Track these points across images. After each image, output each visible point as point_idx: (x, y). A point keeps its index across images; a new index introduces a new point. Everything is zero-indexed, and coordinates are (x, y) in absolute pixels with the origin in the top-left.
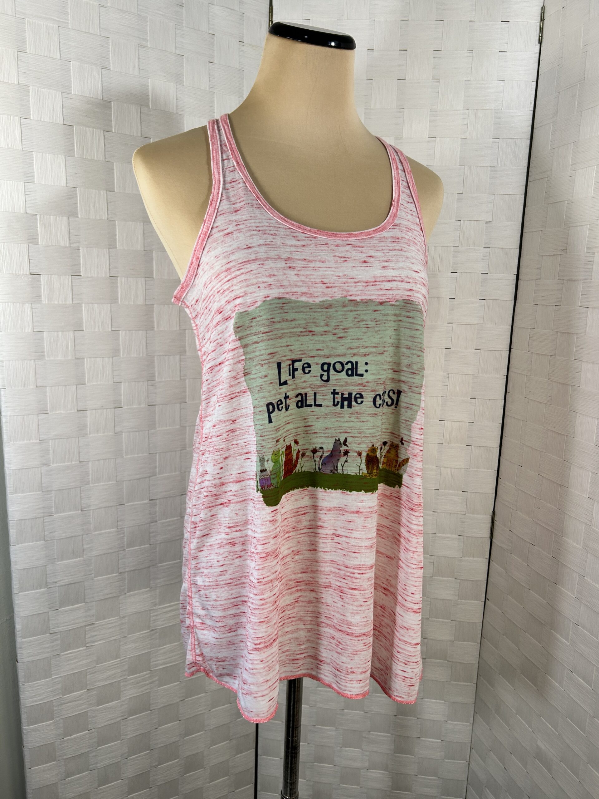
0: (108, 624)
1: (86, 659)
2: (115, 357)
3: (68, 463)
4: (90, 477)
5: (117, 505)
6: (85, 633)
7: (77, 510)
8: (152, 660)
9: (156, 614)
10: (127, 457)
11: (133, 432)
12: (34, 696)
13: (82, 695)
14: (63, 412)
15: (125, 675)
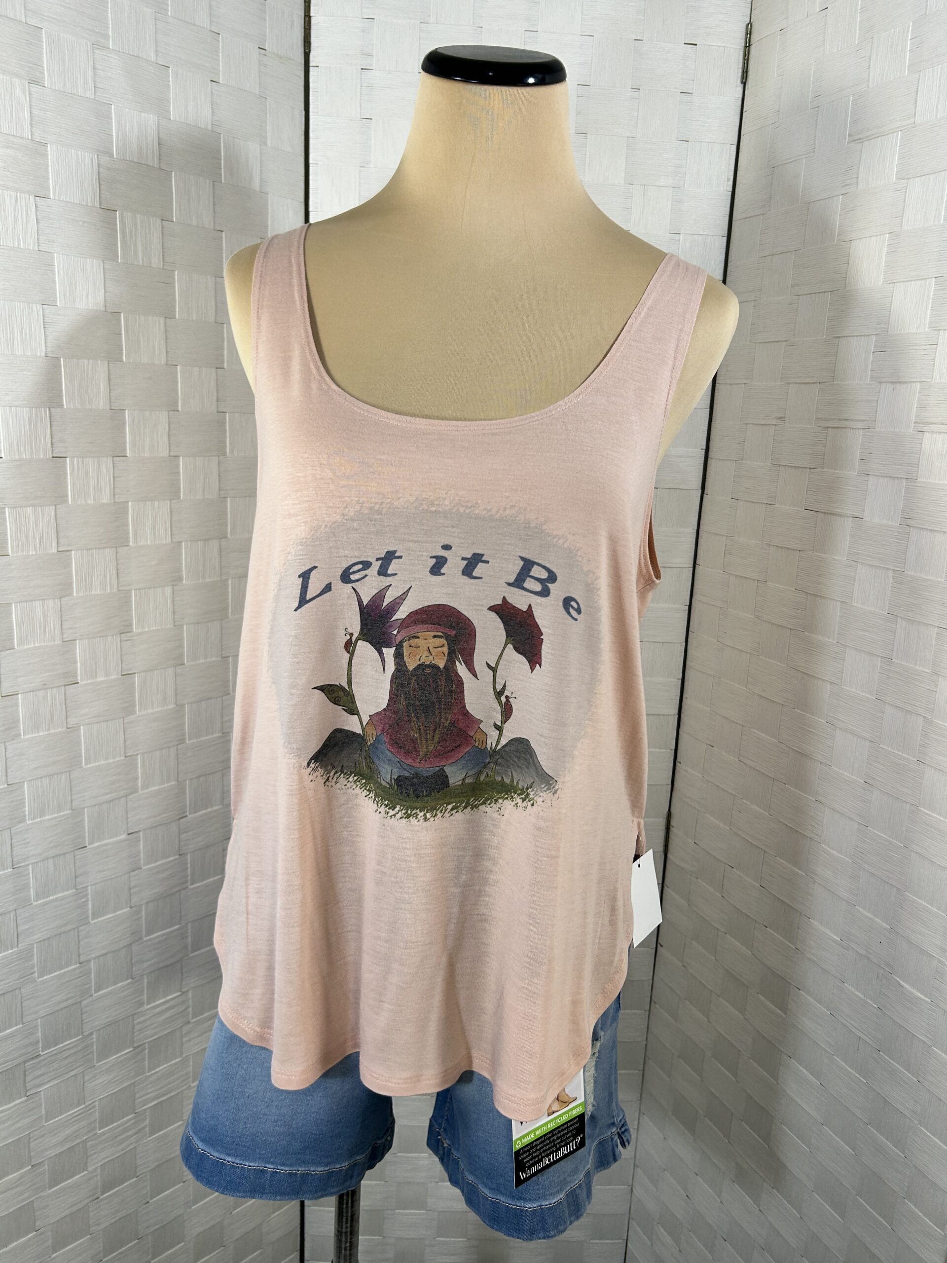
1: (28, 1117)
2: (64, 597)
5: (73, 851)
10: (88, 766)
11: (97, 723)
15: (94, 1129)
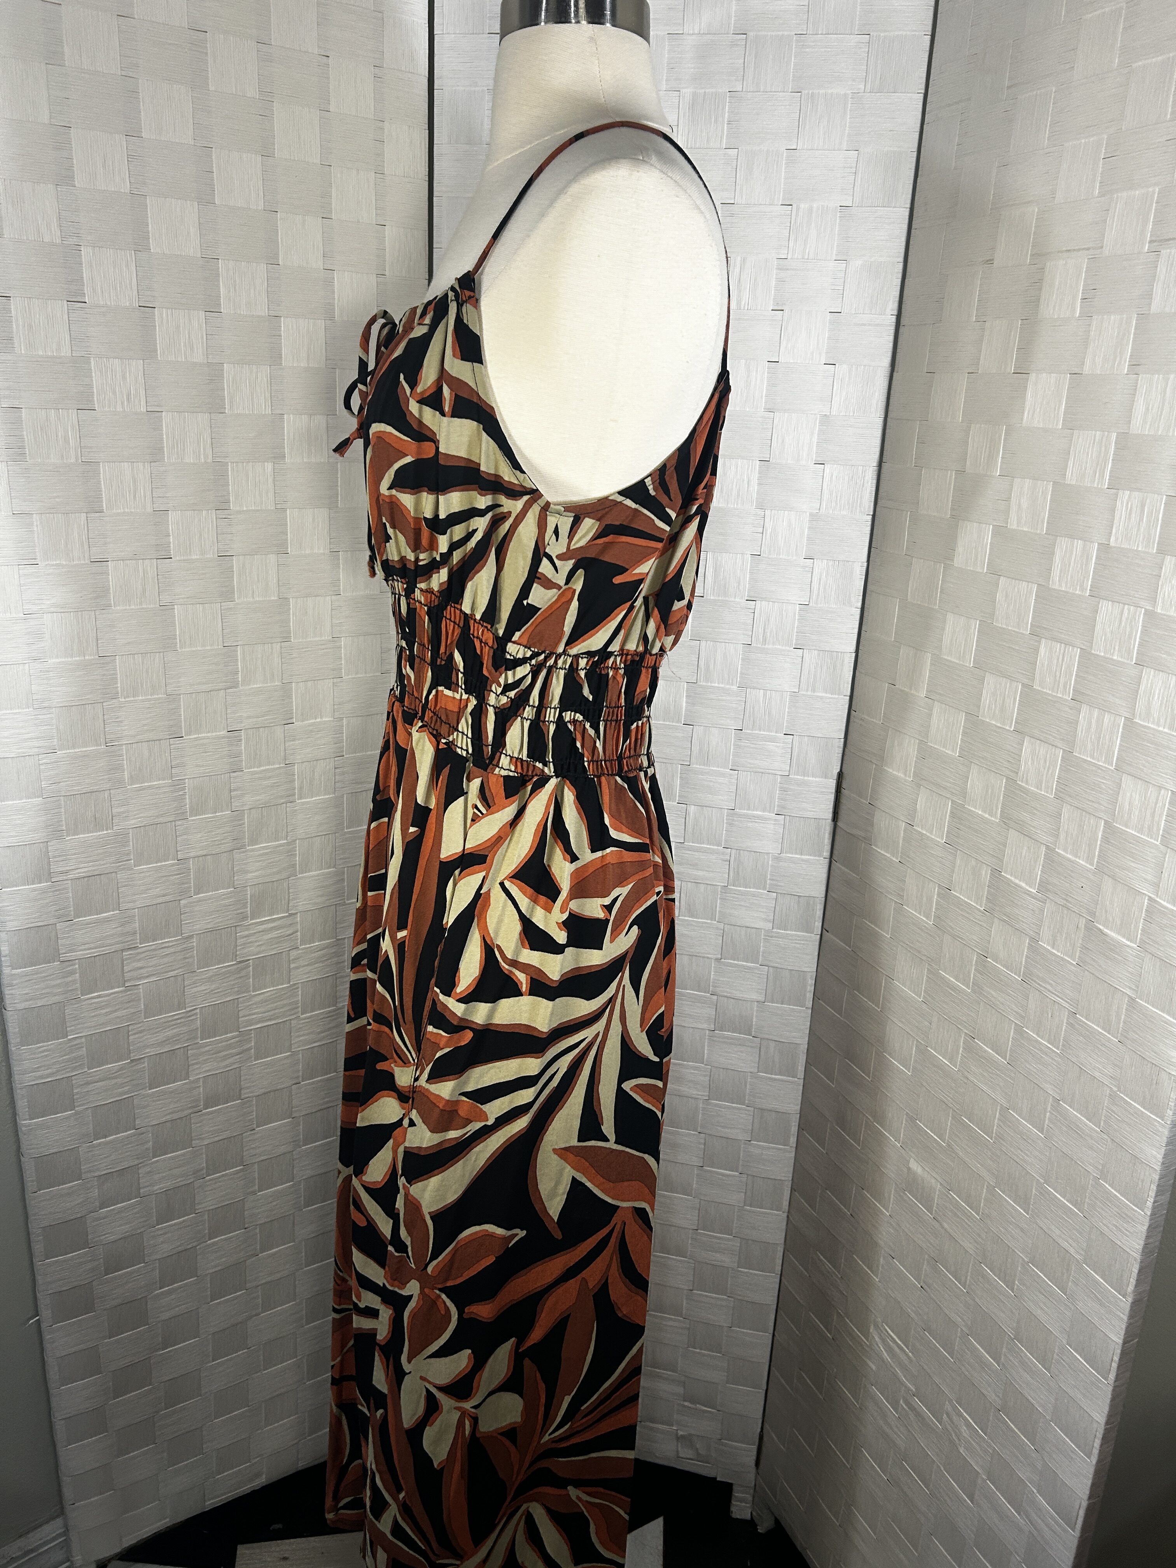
0: (162, 948)
1: (127, 1008)
2: (155, 461)
3: (78, 659)
4: (119, 685)
6: (123, 964)
7: (97, 745)
8: (241, 1014)
9: (246, 933)
10: (184, 650)
12: (38, 1068)
13: (121, 1068)
14: (64, 563)
15: (195, 1038)
